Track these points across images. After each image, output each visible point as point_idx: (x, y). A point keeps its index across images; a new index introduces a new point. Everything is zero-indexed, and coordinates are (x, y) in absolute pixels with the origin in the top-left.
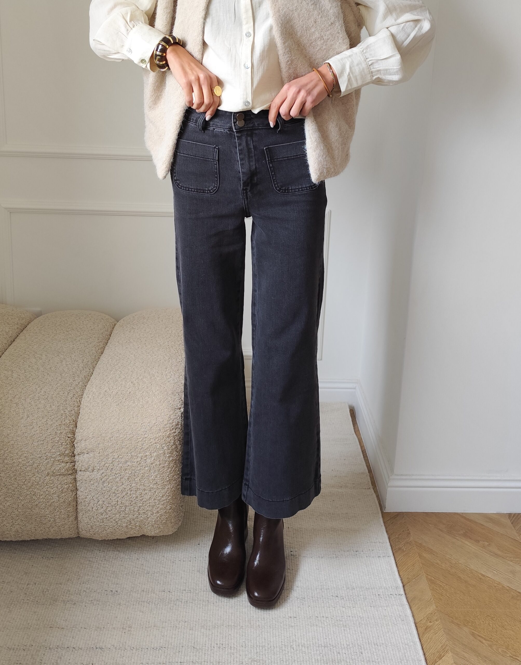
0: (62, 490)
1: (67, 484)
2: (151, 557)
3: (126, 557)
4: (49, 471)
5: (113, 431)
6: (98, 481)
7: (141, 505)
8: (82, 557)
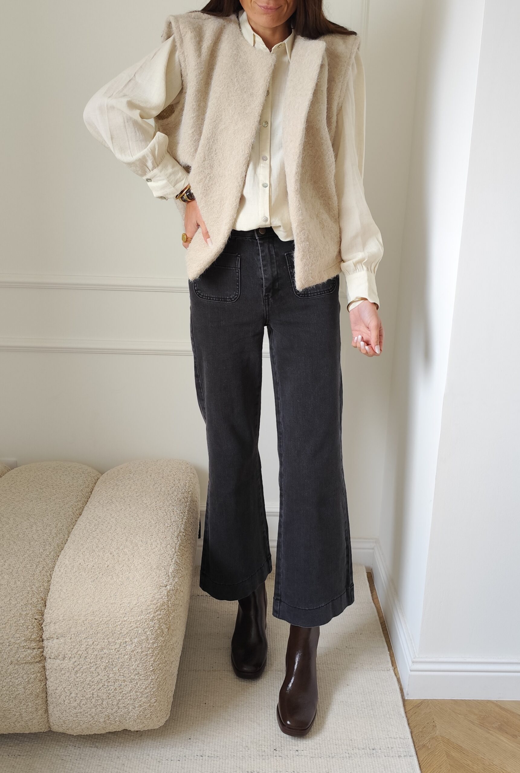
0: (28, 681)
1: (34, 674)
2: (134, 755)
3: (105, 755)
4: (13, 659)
5: (87, 613)
6: (70, 670)
7: (120, 698)
8: (54, 755)
